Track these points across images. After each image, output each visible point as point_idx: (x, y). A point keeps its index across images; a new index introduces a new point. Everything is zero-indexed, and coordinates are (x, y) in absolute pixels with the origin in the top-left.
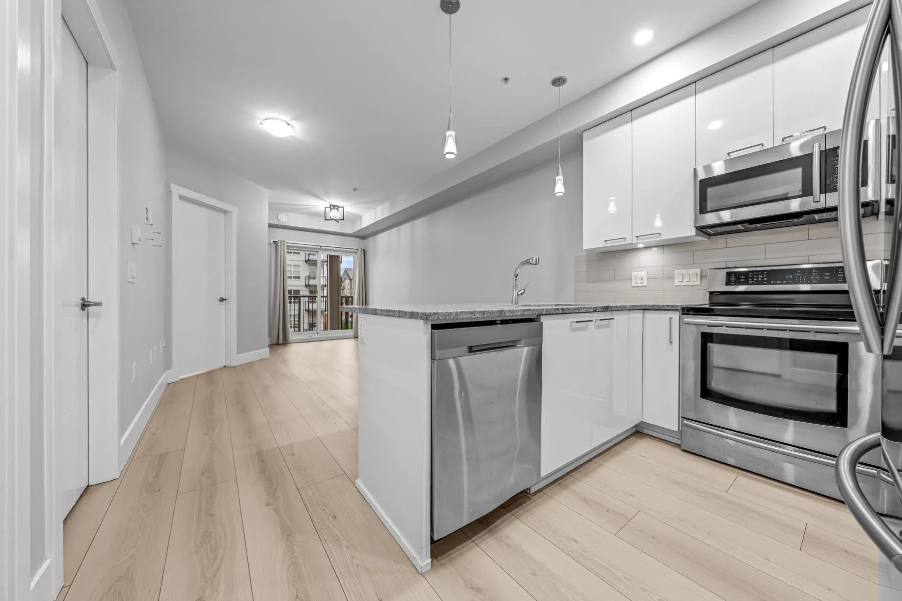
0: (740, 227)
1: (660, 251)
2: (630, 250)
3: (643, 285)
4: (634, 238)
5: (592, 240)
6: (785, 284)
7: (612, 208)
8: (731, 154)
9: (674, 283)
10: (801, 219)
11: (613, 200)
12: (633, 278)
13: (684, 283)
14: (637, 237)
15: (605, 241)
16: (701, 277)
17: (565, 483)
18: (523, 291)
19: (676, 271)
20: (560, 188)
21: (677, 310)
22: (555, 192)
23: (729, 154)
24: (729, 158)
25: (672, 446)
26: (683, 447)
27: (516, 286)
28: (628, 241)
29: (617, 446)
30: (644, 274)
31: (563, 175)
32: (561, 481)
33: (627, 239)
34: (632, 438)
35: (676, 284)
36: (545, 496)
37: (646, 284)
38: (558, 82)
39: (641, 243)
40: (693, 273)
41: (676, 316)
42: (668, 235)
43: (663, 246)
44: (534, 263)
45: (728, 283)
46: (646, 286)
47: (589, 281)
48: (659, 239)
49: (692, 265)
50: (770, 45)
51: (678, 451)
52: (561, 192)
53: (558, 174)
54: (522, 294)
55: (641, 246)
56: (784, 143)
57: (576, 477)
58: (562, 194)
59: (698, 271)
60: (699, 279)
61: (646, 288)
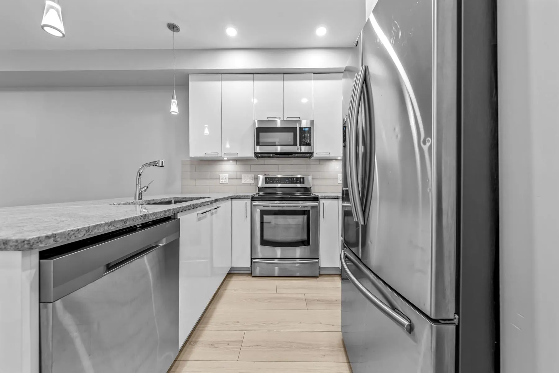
0: (271, 155)
1: (234, 163)
2: (219, 160)
3: (226, 182)
4: (223, 154)
5: (196, 151)
6: (285, 184)
7: (207, 131)
8: (268, 118)
10: (292, 156)
11: (206, 127)
12: (220, 177)
13: (246, 182)
14: (225, 153)
15: (205, 153)
16: (254, 179)
17: (194, 340)
18: (146, 188)
19: (243, 175)
20: (174, 108)
21: (249, 198)
22: (171, 111)
23: (268, 117)
24: (268, 120)
25: (247, 276)
26: (253, 275)
27: (140, 184)
28: (220, 155)
29: (220, 290)
30: (226, 176)
31: (177, 99)
32: (190, 340)
33: (219, 154)
34: (226, 280)
35: (243, 182)
36: (181, 362)
37: (227, 182)
38: (173, 27)
39: (226, 157)
40: (251, 177)
41: (248, 201)
42: (241, 155)
43: (238, 160)
44: (160, 165)
45: (266, 183)
46: (228, 183)
47: (191, 179)
48: (236, 156)
49: (250, 172)
50: (283, 72)
51: (250, 278)
52: (176, 112)
53: (173, 98)
54: (145, 190)
55: (225, 159)
56: (287, 120)
57: (200, 329)
58: (176, 114)
59: (253, 175)
60: (253, 180)
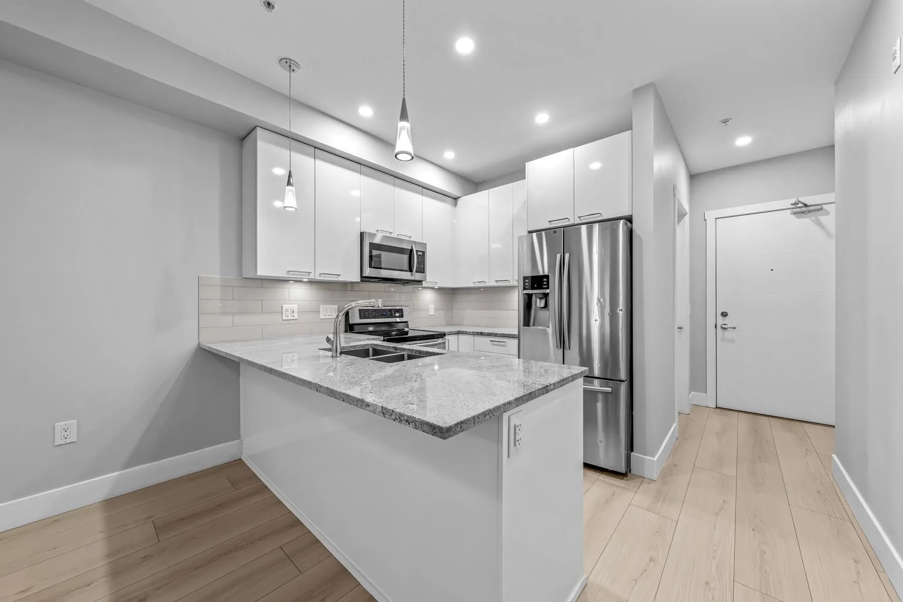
1: (307, 286)
3: (293, 318)
4: (317, 274)
8: (378, 231)
9: (320, 317)
12: (284, 310)
13: (327, 317)
14: (320, 274)
19: (321, 306)
28: (311, 276)
30: (295, 307)
33: (311, 274)
35: (321, 318)
37: (296, 317)
38: (289, 64)
40: (334, 309)
43: (312, 282)
45: (360, 317)
46: (296, 319)
47: (224, 314)
49: (332, 302)
50: (394, 175)
56: (400, 237)
59: (336, 307)
61: (297, 321)
